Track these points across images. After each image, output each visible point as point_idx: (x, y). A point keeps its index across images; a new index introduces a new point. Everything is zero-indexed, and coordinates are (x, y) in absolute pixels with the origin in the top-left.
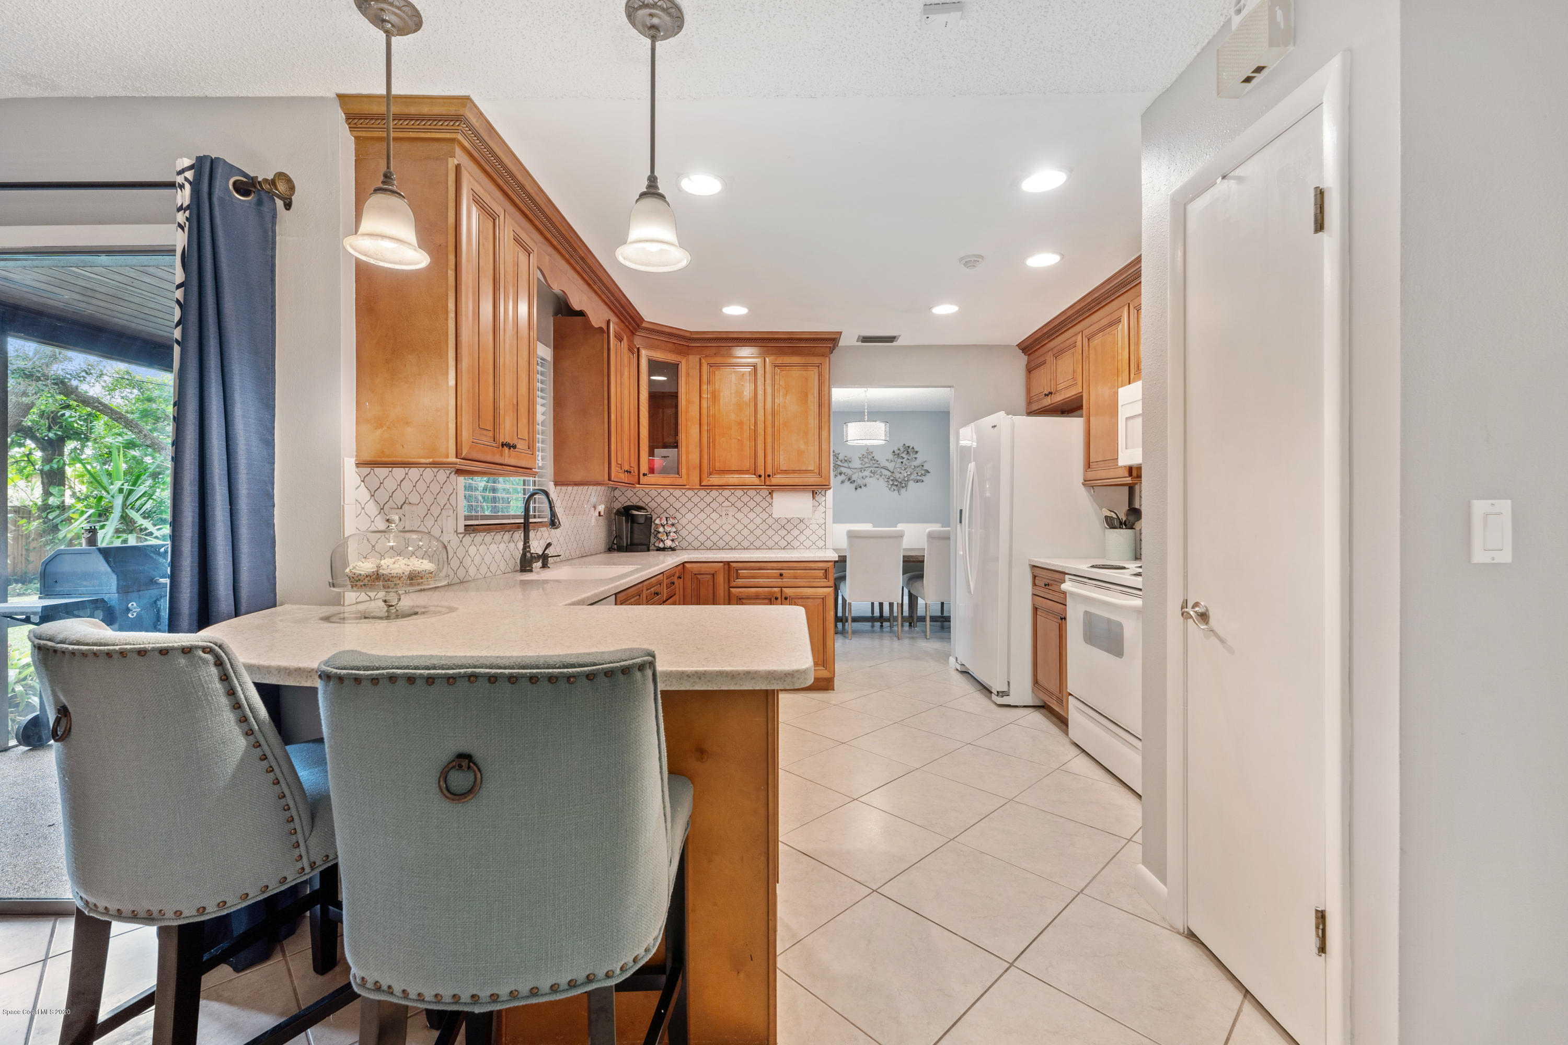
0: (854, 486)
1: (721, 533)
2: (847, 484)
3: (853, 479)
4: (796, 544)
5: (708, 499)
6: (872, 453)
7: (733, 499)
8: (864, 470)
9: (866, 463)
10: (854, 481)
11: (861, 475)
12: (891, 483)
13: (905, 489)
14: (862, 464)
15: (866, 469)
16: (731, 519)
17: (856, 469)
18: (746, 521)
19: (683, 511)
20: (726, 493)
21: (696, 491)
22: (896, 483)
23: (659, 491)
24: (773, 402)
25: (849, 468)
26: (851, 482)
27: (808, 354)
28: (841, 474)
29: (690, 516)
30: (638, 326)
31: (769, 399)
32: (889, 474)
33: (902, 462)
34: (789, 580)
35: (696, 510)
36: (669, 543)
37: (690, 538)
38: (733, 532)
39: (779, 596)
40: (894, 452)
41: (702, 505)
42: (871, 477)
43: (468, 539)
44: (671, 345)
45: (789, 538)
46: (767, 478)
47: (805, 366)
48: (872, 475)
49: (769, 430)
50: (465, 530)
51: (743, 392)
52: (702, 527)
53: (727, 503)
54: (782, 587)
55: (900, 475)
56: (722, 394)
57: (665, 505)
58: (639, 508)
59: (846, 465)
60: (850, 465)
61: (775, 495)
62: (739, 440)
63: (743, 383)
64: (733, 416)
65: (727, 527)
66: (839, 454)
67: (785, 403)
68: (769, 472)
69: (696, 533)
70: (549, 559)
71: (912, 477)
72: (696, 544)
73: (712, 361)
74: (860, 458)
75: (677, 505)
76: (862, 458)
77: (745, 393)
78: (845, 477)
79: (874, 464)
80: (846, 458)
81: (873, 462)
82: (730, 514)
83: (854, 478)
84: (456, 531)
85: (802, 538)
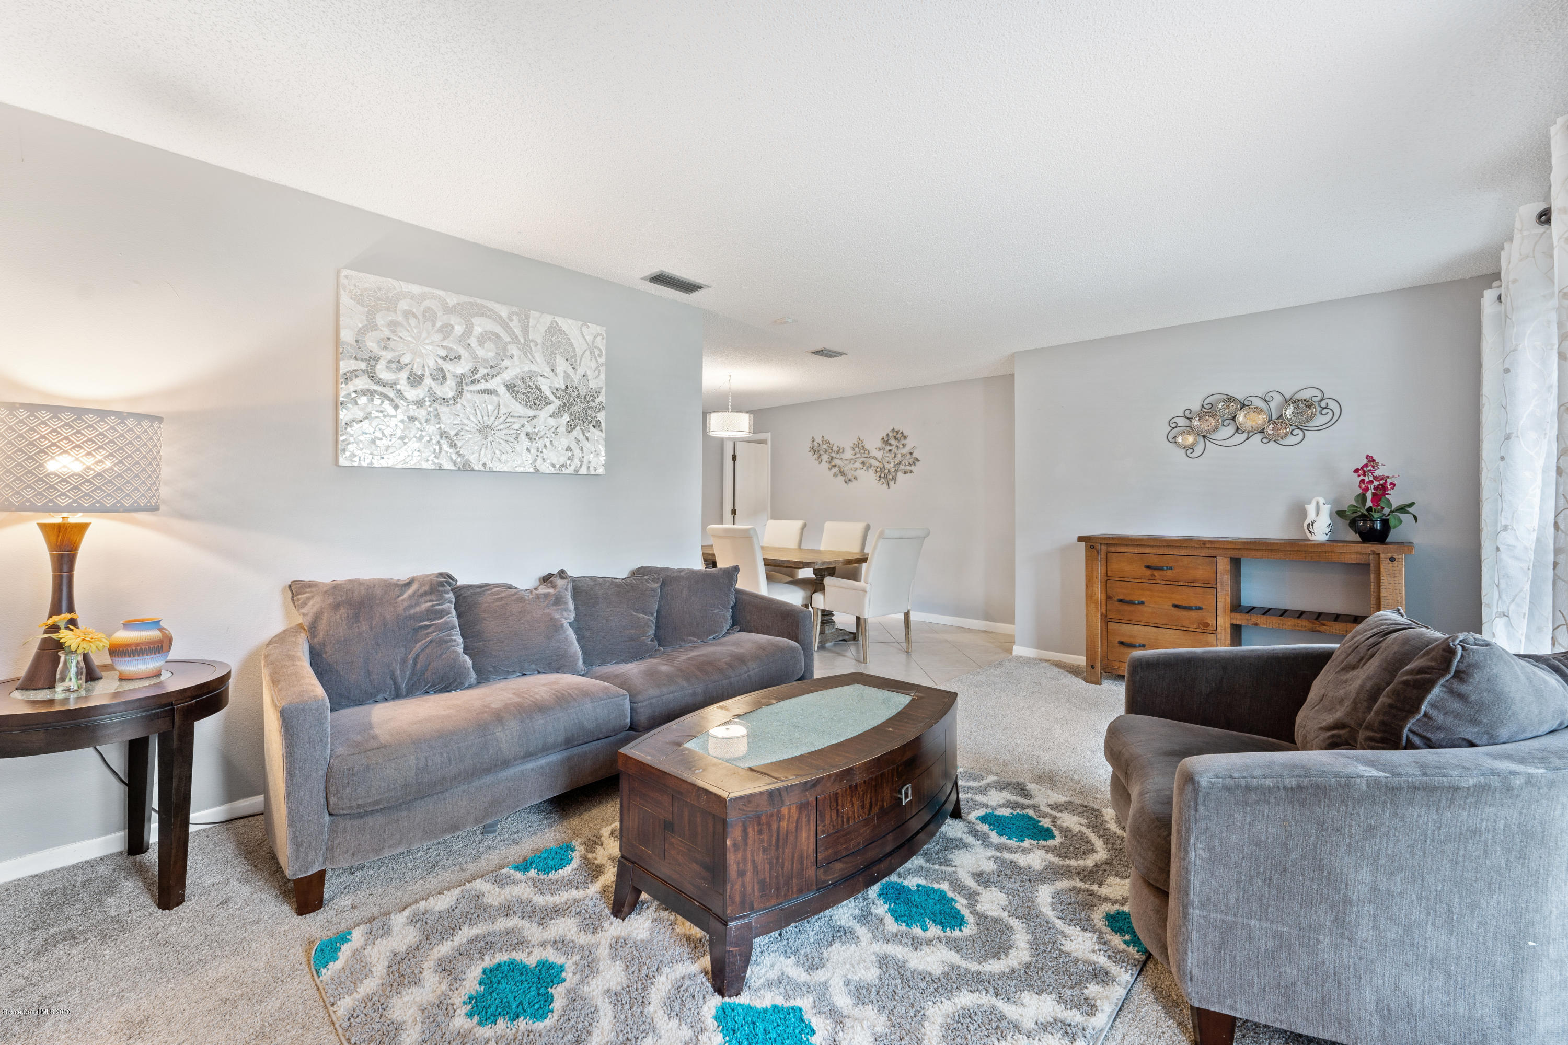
3: (844, 471)
8: (855, 461)
9: (857, 453)
10: (845, 474)
11: (852, 466)
12: (880, 475)
13: (894, 481)
14: (853, 454)
15: (857, 459)
17: (848, 460)
22: (884, 475)
25: (841, 459)
32: (877, 464)
33: (891, 450)
40: (883, 438)
42: (861, 468)
55: (888, 465)
59: (838, 456)
60: (842, 456)
71: (902, 467)
76: (853, 448)
79: (864, 454)
81: (863, 451)
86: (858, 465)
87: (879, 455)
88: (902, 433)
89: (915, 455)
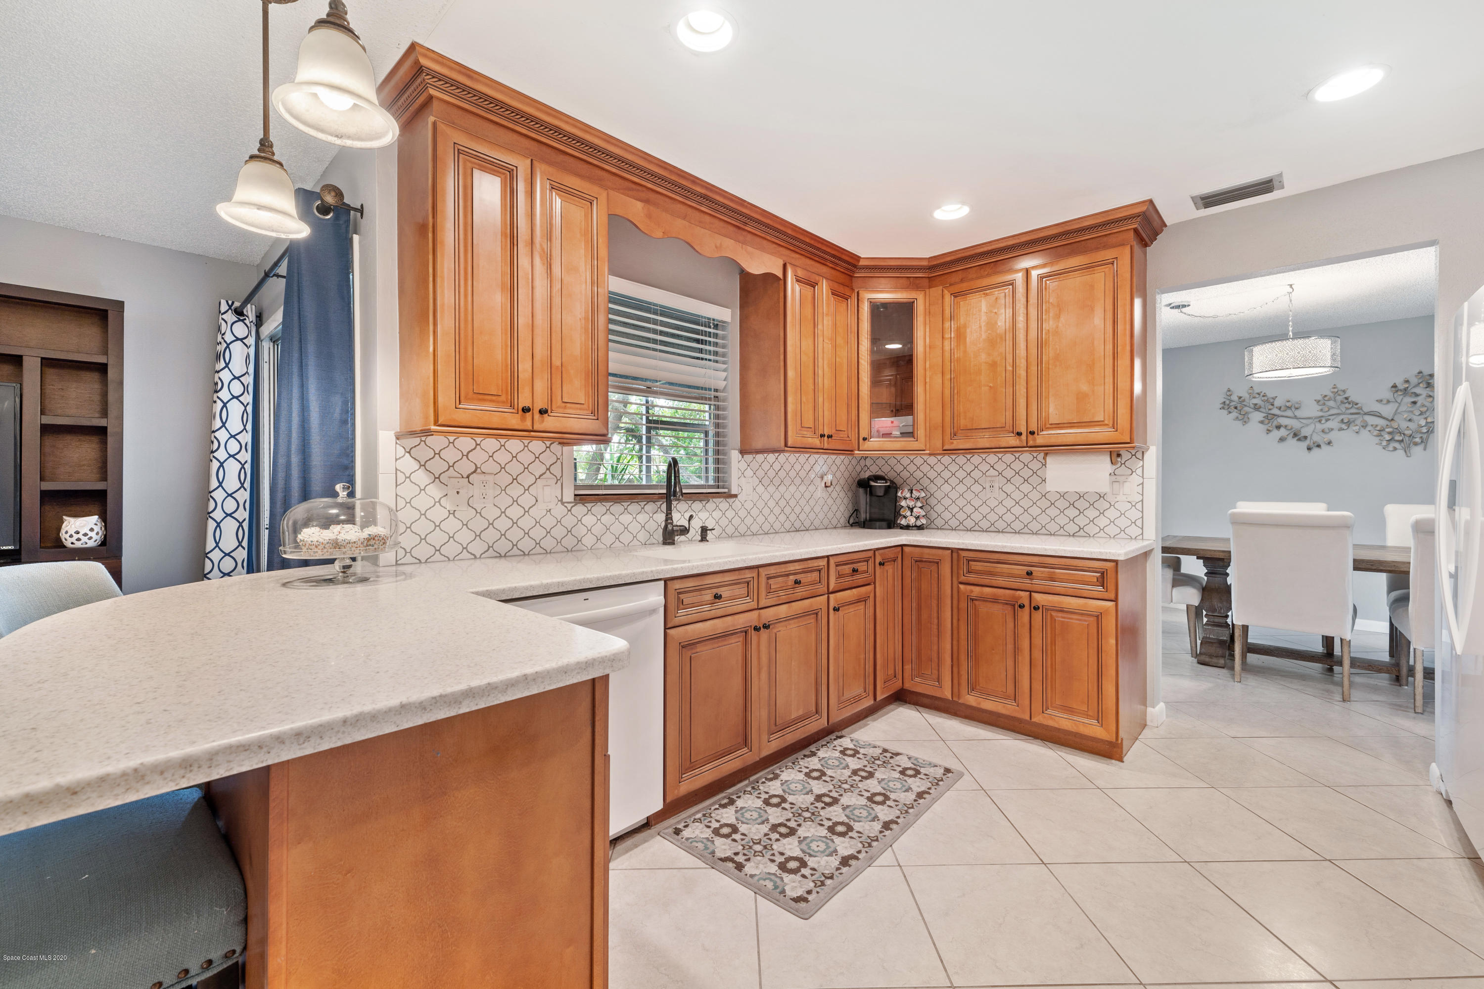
0: (1304, 445)
1: (984, 510)
2: (1292, 442)
3: (1303, 434)
4: (1092, 529)
5: (969, 467)
6: (1344, 391)
7: (1000, 466)
8: (1327, 420)
9: (1330, 408)
10: (1306, 438)
11: (1319, 427)
12: (1388, 437)
13: (1422, 446)
14: (1321, 410)
15: (1331, 418)
16: (997, 492)
17: (1309, 418)
18: (1017, 495)
19: (939, 482)
20: (976, 459)
21: (939, 457)
22: (1398, 438)
23: (912, 457)
24: (1040, 328)
25: (1295, 417)
26: (1299, 440)
27: (1097, 249)
28: (1278, 427)
29: (946, 488)
30: (855, 266)
31: (1033, 325)
32: (1382, 422)
33: (1414, 403)
34: (1043, 582)
35: (953, 481)
36: (912, 521)
37: (947, 515)
38: (1001, 510)
39: (1026, 603)
40: (1395, 386)
41: (961, 474)
42: (1341, 429)
43: (580, 509)
44: (904, 281)
45: (1081, 521)
46: (1030, 437)
47: (1089, 267)
48: (1344, 426)
49: (1034, 368)
50: (575, 500)
51: (996, 323)
52: (961, 502)
53: (992, 472)
54: (1030, 592)
55: (1410, 425)
56: (968, 330)
57: (918, 475)
58: (877, 478)
59: (1289, 413)
60: (1298, 413)
61: (1049, 459)
62: (990, 387)
63: (996, 311)
64: (983, 357)
65: (993, 503)
66: (1274, 398)
67: (1057, 327)
68: (1033, 427)
69: (954, 509)
70: (708, 532)
72: (954, 523)
73: (956, 289)
74: (1318, 401)
75: (932, 474)
76: (1322, 402)
77: (999, 324)
78: (1288, 432)
79: (1347, 409)
80: (1288, 404)
81: (1347, 405)
82: (996, 485)
83: (1305, 432)
84: (561, 501)
85: (1102, 522)
86: (1334, 424)
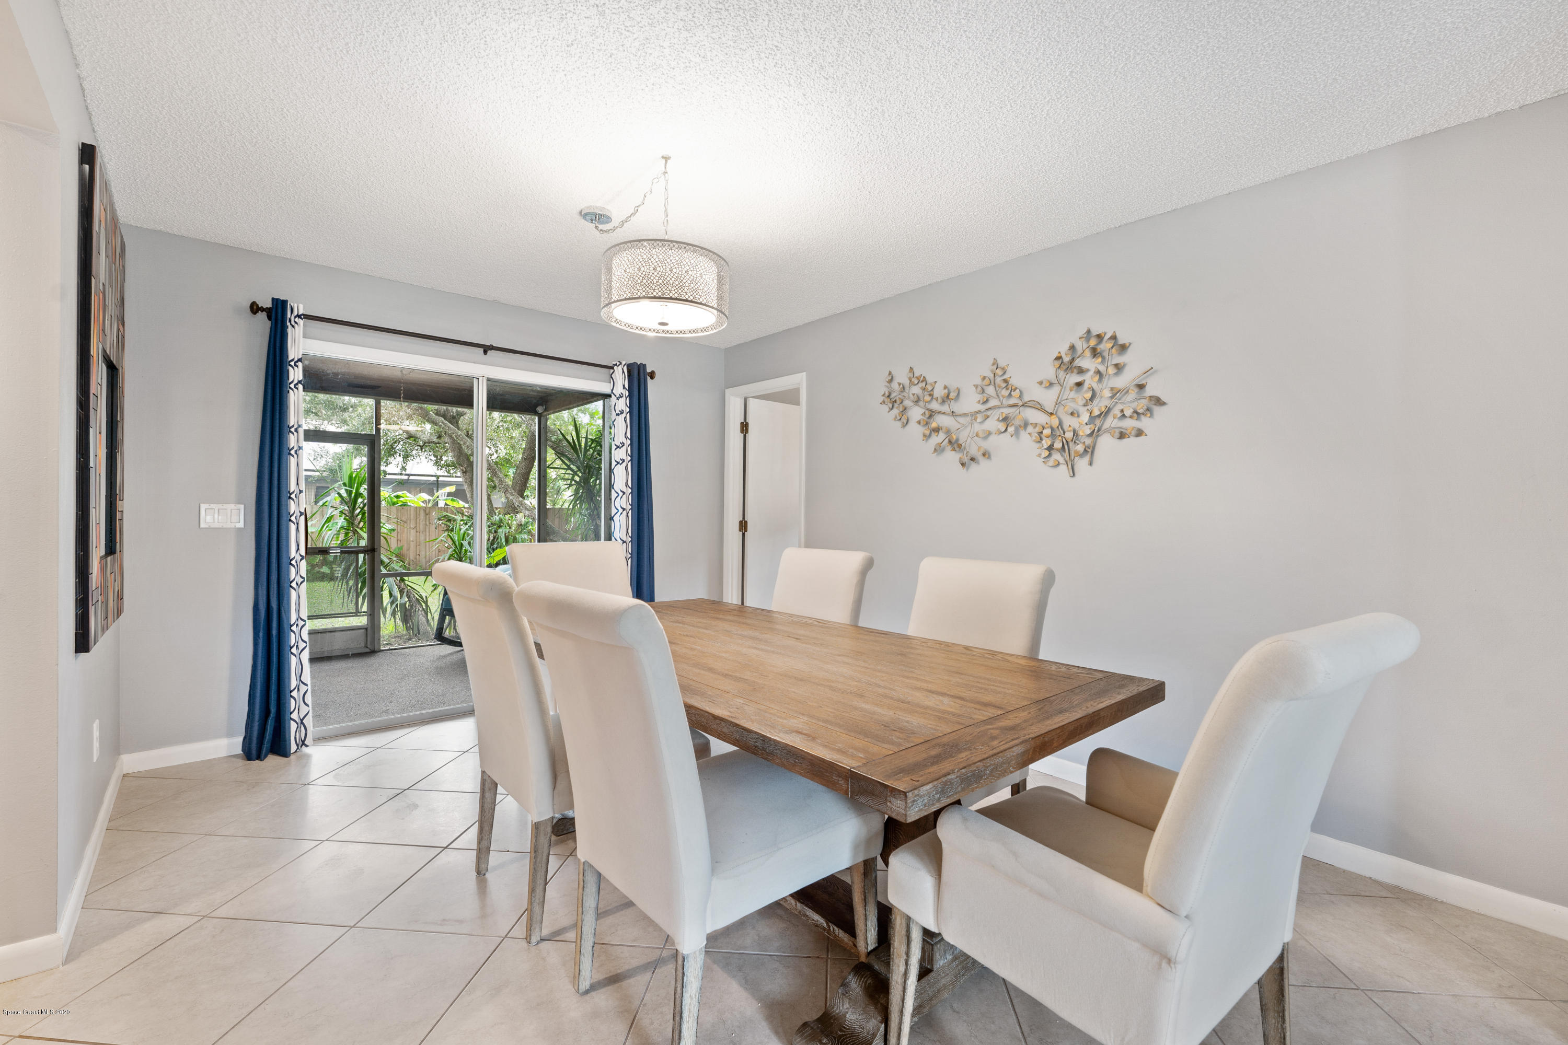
0: (959, 457)
2: (947, 453)
3: (961, 440)
8: (987, 416)
9: (988, 398)
10: (961, 446)
11: (979, 428)
12: (1051, 443)
13: (1087, 457)
14: (980, 401)
15: (992, 412)
17: (966, 415)
22: (1057, 444)
25: (953, 414)
26: (954, 450)
32: (1044, 419)
33: (1081, 383)
40: (1059, 357)
42: (1001, 432)
48: (1002, 426)
55: (1074, 420)
59: (947, 407)
60: (957, 407)
66: (933, 385)
71: (1112, 422)
74: (977, 387)
76: (981, 387)
78: (944, 438)
79: (1006, 398)
80: (947, 393)
81: (1006, 392)
83: (961, 437)
86: (993, 424)
87: (1048, 398)
88: (1114, 338)
89: (1150, 391)
